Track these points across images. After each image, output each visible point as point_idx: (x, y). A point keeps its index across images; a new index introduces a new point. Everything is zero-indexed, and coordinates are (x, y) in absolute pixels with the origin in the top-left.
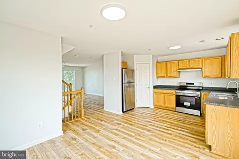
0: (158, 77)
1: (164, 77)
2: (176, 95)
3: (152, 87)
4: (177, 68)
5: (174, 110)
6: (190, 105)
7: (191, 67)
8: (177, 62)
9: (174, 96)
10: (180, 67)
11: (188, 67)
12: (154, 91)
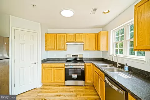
0: (47, 50)
1: (54, 49)
2: (66, 68)
3: (40, 62)
4: (66, 41)
5: (63, 84)
6: (77, 76)
7: (76, 41)
8: (65, 35)
9: (64, 69)
10: (68, 41)
11: (74, 41)
12: (42, 66)
